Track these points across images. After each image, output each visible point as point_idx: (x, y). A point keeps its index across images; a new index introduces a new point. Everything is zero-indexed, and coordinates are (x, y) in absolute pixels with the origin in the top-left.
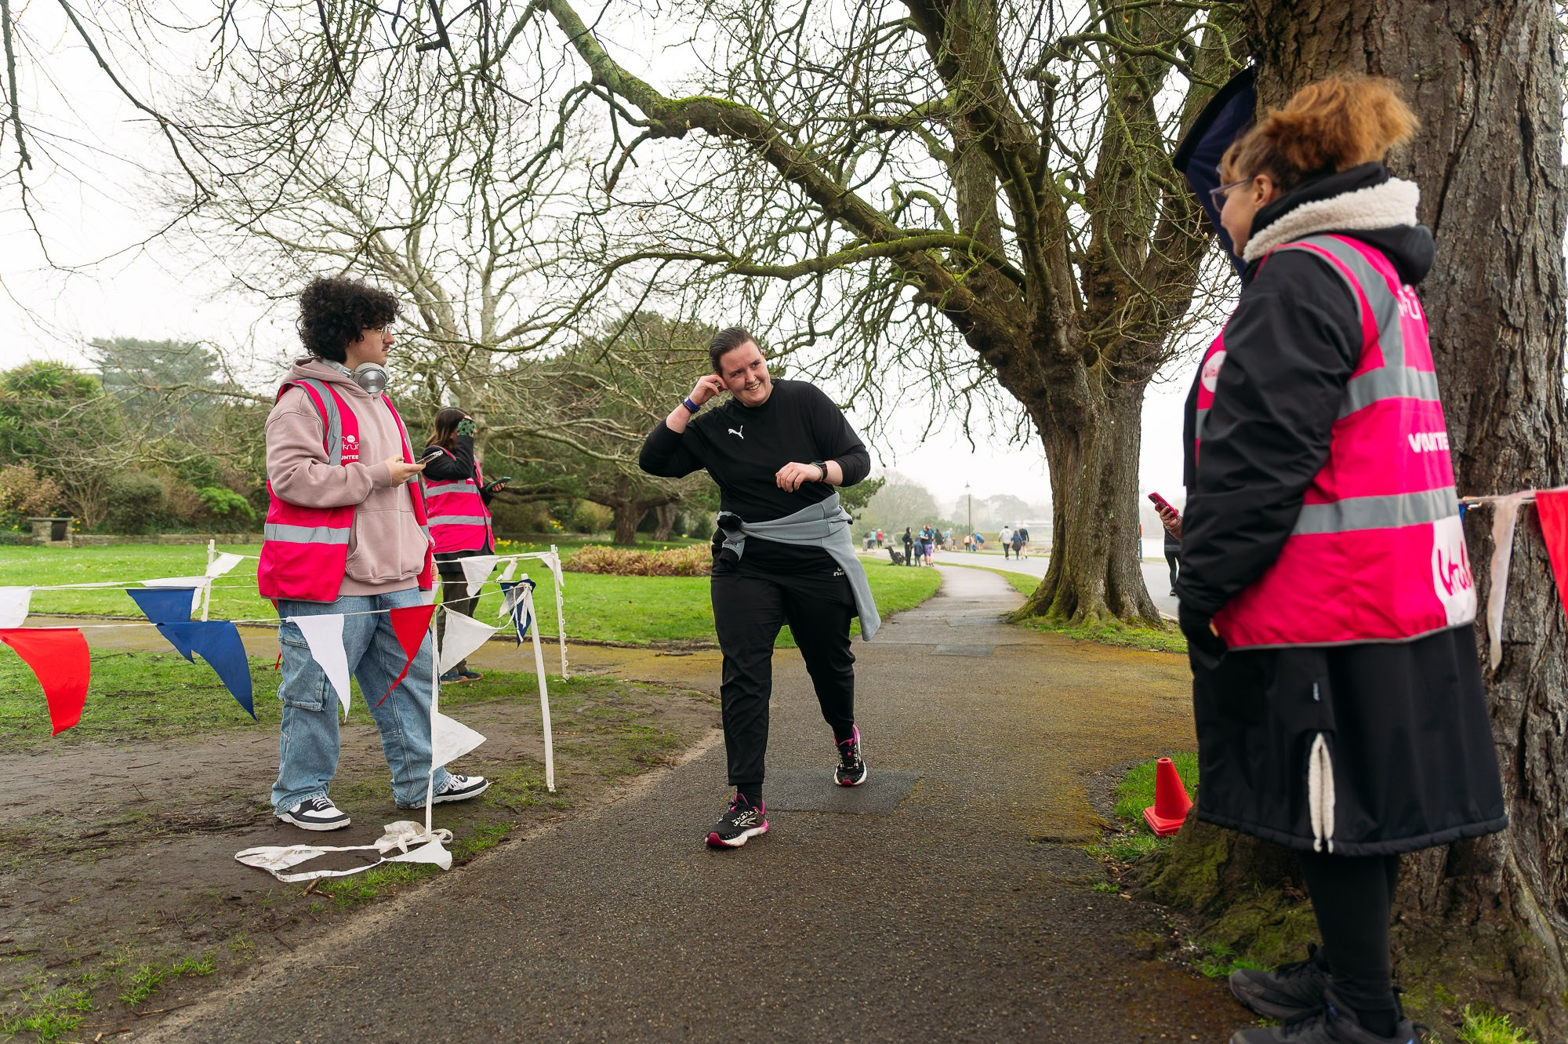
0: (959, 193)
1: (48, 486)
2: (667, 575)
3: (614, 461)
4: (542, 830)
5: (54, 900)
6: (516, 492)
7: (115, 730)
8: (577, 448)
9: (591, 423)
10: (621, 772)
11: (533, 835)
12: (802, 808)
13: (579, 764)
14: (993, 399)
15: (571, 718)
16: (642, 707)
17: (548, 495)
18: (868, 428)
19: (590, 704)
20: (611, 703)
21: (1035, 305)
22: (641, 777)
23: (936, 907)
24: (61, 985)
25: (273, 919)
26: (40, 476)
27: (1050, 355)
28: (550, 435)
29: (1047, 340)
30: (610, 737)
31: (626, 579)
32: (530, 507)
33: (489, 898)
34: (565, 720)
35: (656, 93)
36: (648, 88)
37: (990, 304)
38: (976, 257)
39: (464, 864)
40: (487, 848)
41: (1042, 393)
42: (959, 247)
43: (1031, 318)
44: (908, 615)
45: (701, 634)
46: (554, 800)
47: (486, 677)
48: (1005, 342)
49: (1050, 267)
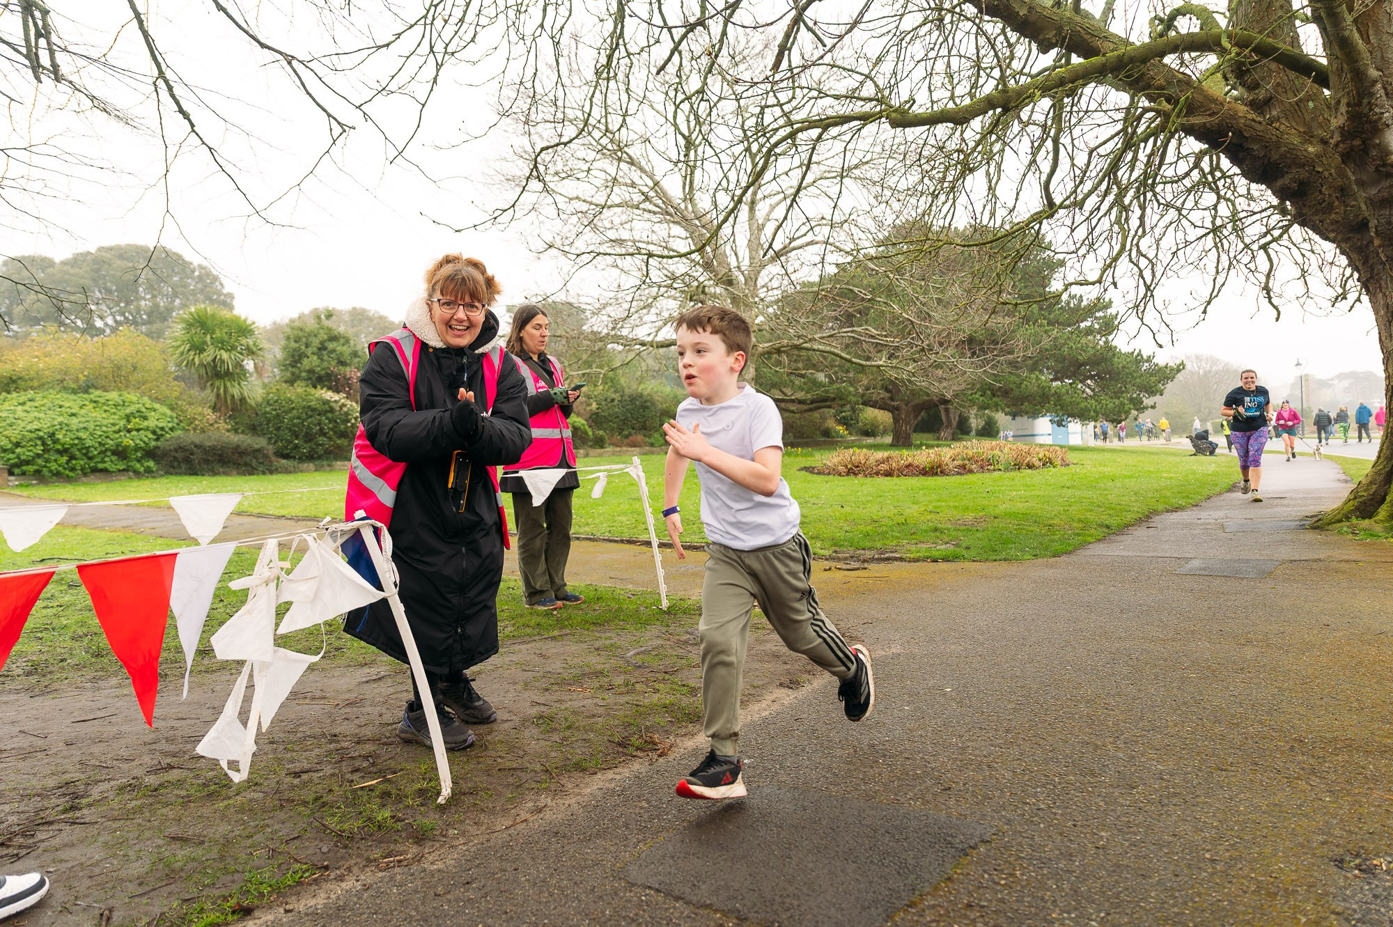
2: (914, 475)
3: (878, 367)
6: (801, 402)
8: (841, 357)
9: (852, 332)
14: (1308, 254)
17: (828, 403)
18: (1137, 306)
21: (1344, 101)
27: (1371, 169)
28: (815, 347)
29: (1365, 149)
32: (816, 415)
37: (1278, 119)
41: (1363, 225)
43: (1338, 121)
44: (1175, 517)
45: (894, 543)
48: (1303, 166)
49: (1367, 40)
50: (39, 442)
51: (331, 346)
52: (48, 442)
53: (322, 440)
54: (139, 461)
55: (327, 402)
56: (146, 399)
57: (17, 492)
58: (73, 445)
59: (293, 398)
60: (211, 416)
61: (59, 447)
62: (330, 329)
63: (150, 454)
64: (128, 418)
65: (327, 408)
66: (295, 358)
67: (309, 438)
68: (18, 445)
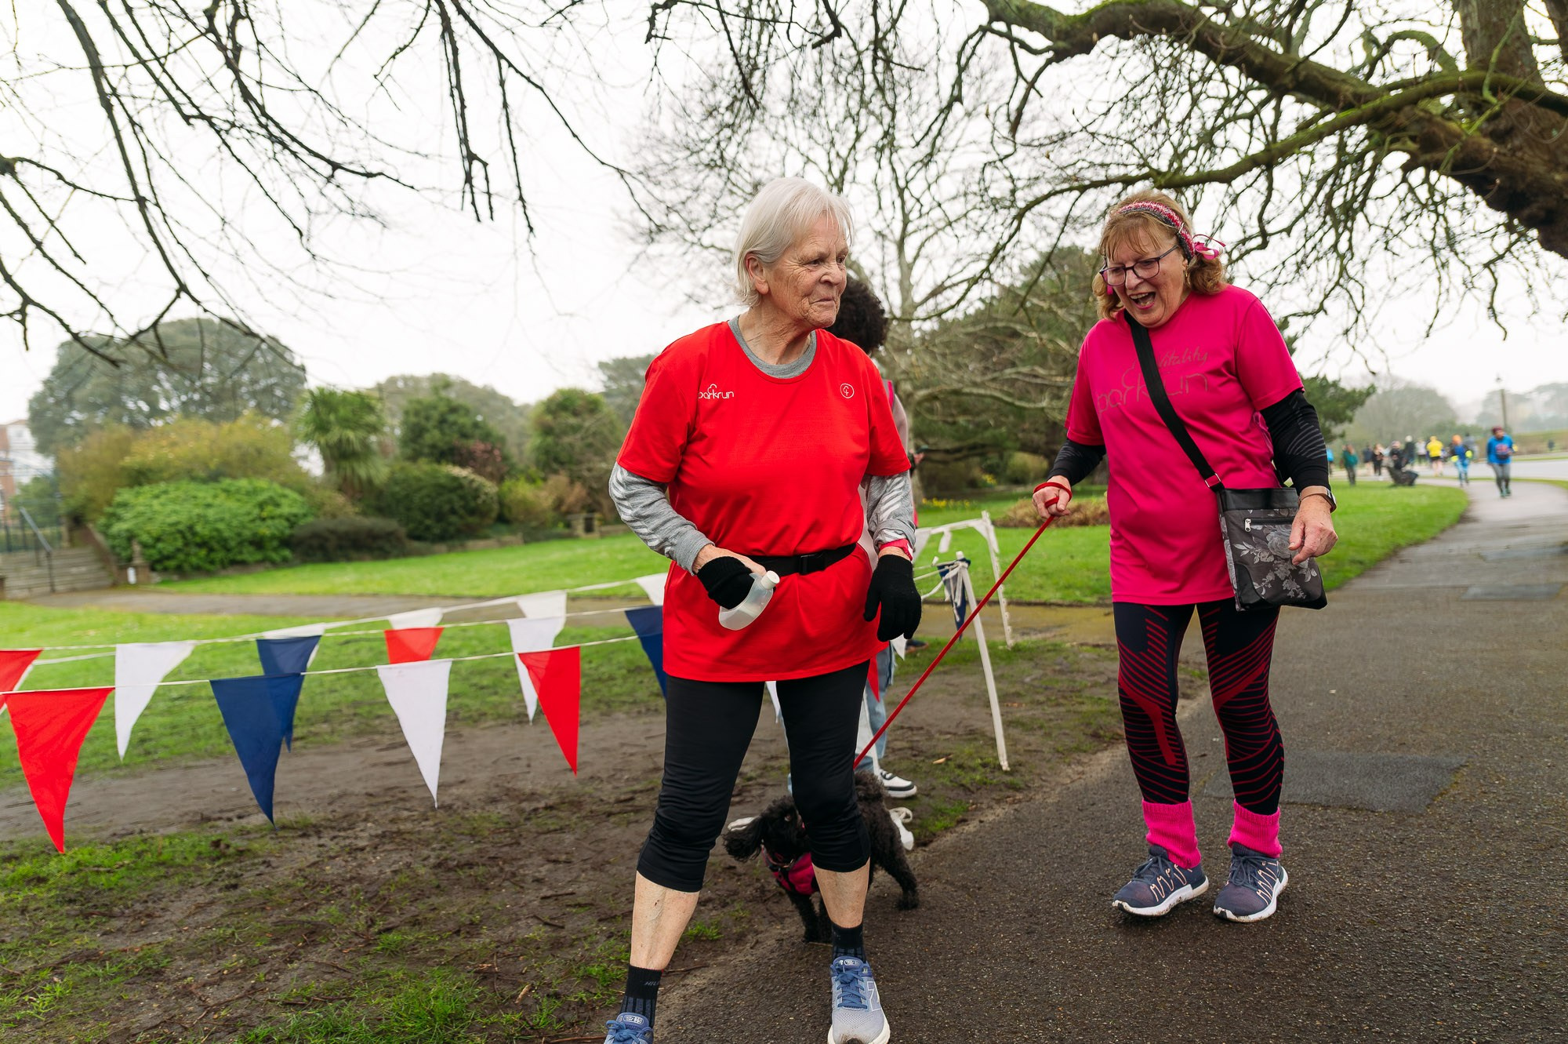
0: (1464, 19)
1: (579, 490)
4: (999, 811)
5: (600, 858)
6: (947, 452)
7: (634, 703)
8: (1002, 401)
9: (1015, 373)
10: (1078, 749)
11: (990, 817)
12: (1298, 800)
13: (1031, 739)
15: (1018, 688)
16: (1093, 675)
17: (979, 451)
19: (1038, 673)
20: (1061, 672)
22: (1099, 755)
23: (1507, 946)
24: (609, 937)
25: (762, 890)
26: (572, 482)
28: (975, 391)
30: (1062, 709)
31: (1066, 531)
32: (962, 464)
33: (952, 884)
34: (1013, 690)
35: (1058, 14)
36: (1048, 10)
37: (1520, 148)
38: (1495, 94)
39: (925, 844)
40: (946, 829)
42: (1468, 89)
44: (1422, 551)
46: (1009, 779)
47: (932, 645)
48: (1550, 194)
50: (178, 536)
51: (452, 418)
52: (187, 534)
53: (453, 519)
54: (275, 550)
55: (455, 479)
56: (276, 486)
57: (163, 588)
58: (212, 538)
59: (422, 476)
60: (340, 499)
61: (198, 540)
62: (449, 401)
63: (286, 542)
64: (261, 506)
65: (457, 485)
66: (414, 434)
67: (440, 517)
68: (158, 539)
